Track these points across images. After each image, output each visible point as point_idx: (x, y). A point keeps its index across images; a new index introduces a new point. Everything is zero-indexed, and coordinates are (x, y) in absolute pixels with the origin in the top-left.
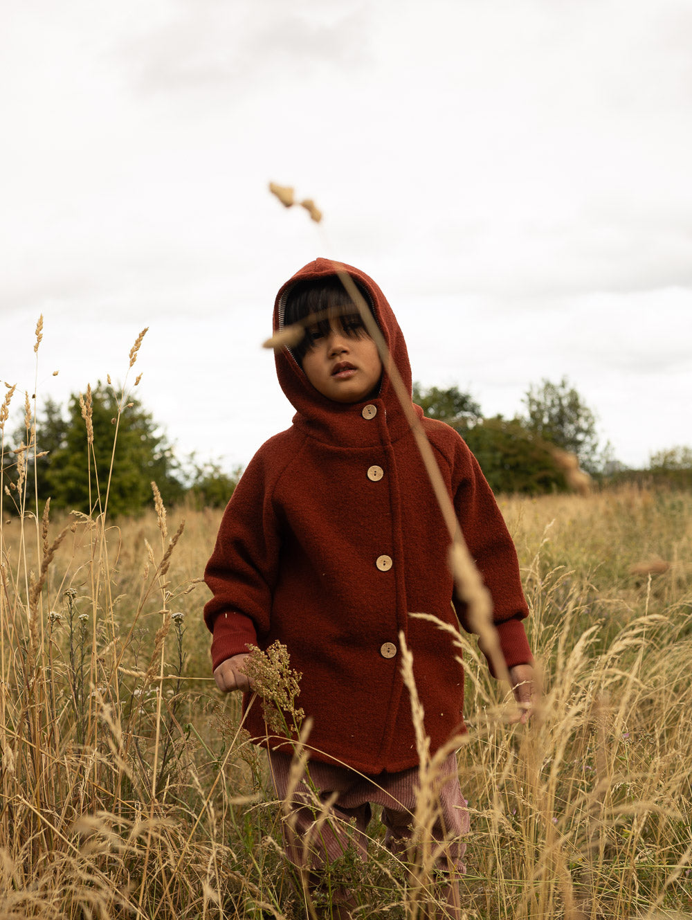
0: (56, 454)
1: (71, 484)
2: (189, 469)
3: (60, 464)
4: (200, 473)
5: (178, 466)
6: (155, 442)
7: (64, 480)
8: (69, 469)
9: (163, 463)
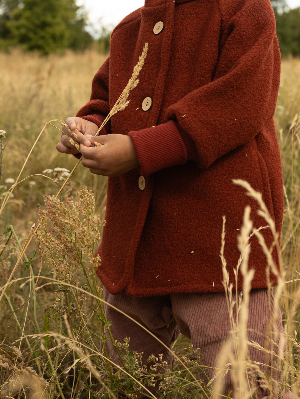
0: (16, 12)
1: (23, 31)
2: (98, 27)
3: (17, 17)
4: (104, 30)
5: (91, 25)
6: (78, 8)
7: (18, 28)
8: (22, 21)
9: (82, 22)
